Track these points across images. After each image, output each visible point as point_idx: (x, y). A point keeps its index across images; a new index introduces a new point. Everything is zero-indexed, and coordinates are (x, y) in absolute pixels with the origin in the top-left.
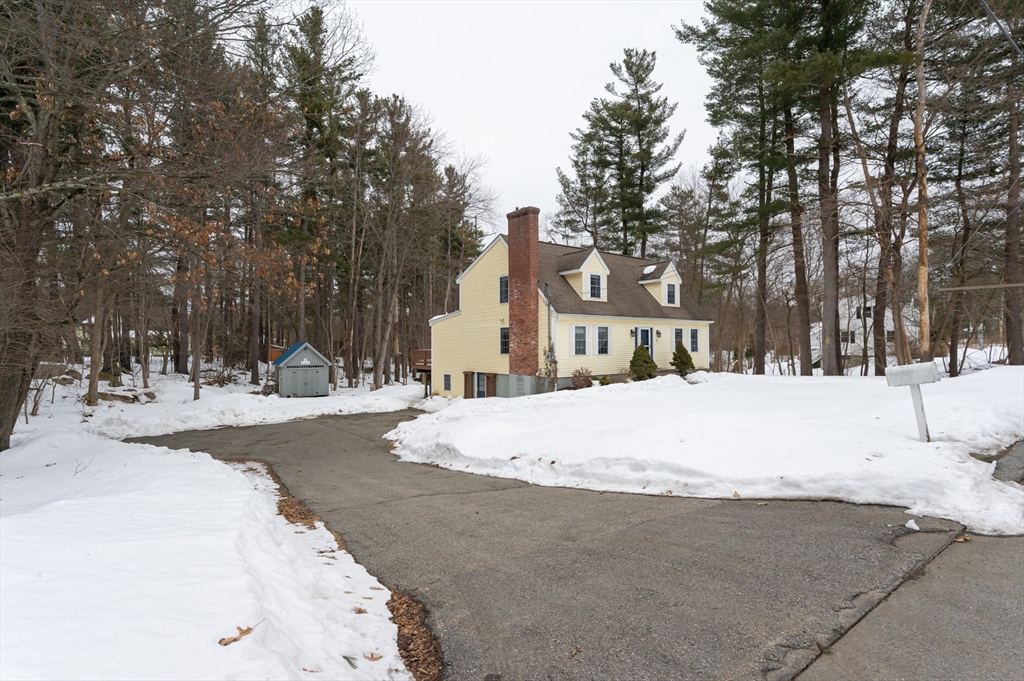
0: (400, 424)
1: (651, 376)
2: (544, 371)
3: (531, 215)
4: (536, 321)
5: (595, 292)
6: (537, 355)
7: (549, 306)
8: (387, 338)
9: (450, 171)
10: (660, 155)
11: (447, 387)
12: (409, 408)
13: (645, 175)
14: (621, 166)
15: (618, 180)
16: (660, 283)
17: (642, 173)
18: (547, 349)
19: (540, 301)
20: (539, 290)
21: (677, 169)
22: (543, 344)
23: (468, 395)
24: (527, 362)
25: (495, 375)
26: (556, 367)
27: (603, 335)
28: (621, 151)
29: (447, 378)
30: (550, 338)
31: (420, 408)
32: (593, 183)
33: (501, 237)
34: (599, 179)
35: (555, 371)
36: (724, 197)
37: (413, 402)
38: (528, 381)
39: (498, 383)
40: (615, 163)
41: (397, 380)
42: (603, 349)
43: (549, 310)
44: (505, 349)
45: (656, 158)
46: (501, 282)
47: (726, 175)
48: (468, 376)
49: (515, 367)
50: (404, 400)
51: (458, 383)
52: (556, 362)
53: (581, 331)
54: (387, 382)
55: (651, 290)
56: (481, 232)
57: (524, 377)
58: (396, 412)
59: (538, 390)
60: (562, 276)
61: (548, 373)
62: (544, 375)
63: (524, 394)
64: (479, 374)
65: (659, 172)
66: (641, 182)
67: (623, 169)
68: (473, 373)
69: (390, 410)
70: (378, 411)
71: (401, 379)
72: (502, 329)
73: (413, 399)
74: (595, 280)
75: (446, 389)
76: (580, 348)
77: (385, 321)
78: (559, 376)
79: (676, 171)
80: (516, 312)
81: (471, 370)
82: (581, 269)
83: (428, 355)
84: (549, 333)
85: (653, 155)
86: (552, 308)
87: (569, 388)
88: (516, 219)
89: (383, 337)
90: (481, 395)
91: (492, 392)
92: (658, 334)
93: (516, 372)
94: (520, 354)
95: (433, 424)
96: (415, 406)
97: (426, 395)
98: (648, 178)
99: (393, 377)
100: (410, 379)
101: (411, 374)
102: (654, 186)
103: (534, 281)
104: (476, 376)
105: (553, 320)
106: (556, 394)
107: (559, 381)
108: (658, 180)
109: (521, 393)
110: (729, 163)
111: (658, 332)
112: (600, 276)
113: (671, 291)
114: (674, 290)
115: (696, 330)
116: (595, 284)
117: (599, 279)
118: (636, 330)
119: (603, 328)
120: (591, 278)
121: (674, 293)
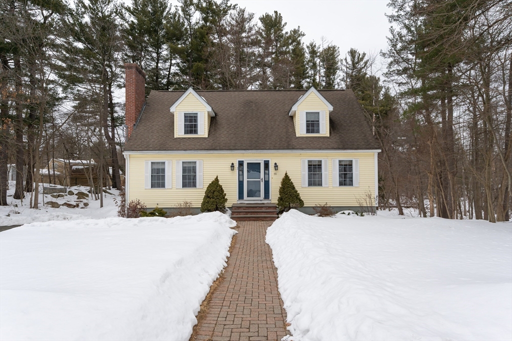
3: (127, 71)
5: (192, 129)
27: (190, 169)
42: (191, 183)
53: (160, 166)
76: (159, 182)
92: (276, 166)
111: (276, 164)
112: (197, 113)
113: (312, 120)
114: (319, 119)
115: (351, 161)
116: (191, 121)
117: (197, 117)
118: (241, 164)
119: (190, 162)
120: (185, 117)
121: (318, 121)
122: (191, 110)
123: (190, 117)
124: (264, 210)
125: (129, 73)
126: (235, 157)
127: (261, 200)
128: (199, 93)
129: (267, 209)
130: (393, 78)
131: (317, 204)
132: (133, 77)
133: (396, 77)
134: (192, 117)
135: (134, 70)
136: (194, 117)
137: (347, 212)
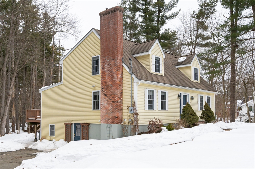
0: (24, 162)
1: (195, 125)
2: (127, 121)
3: (118, 12)
4: (121, 86)
5: (157, 69)
6: (122, 110)
7: (131, 74)
8: (8, 104)
9: (45, 14)
10: (169, 4)
11: (52, 133)
12: (26, 148)
13: (160, 15)
14: (146, 11)
15: (144, 18)
16: (190, 67)
17: (159, 14)
18: (130, 105)
19: (124, 71)
20: (123, 64)
21: (178, 12)
22: (126, 101)
23: (68, 139)
24: (115, 115)
25: (88, 125)
26: (137, 117)
27: (163, 97)
28: (146, 2)
29: (52, 127)
30: (132, 97)
31: (34, 148)
32: (129, 21)
33: (93, 31)
34: (132, 18)
35: (137, 120)
36: (205, 28)
37: (28, 144)
38: (116, 128)
39: (90, 130)
40: (142, 9)
41: (13, 131)
42: (163, 107)
43: (132, 78)
44: (96, 106)
45: (167, 6)
46: (93, 61)
47: (206, 16)
48: (68, 126)
49: (104, 119)
50: (22, 143)
51: (60, 131)
52: (137, 114)
53: (151, 94)
54: (7, 132)
55: (183, 71)
56: (63, 48)
57: (113, 125)
58: (17, 151)
59: (123, 134)
60: (135, 57)
61: (131, 122)
62: (127, 124)
63: (112, 138)
64: (75, 124)
65: (168, 14)
66: (158, 19)
67: (148, 12)
68: (72, 124)
69: (12, 150)
70: (4, 151)
71: (16, 131)
72: (94, 93)
73: (27, 142)
74: (157, 61)
75: (51, 135)
76: (151, 105)
77: (7, 93)
78: (140, 123)
79: (177, 14)
80: (106, 80)
81: (70, 122)
82: (150, 52)
83: (38, 113)
84: (132, 93)
85: (165, 4)
86: (133, 76)
87: (146, 133)
88: (106, 16)
89: (6, 104)
90: (77, 138)
91: (86, 137)
92: (192, 98)
93: (106, 122)
94: (109, 109)
95: (52, 161)
96: (30, 147)
97: (36, 140)
98: (162, 17)
99: (11, 130)
100: (21, 131)
101: (21, 128)
102: (165, 22)
103: (120, 58)
104: (73, 126)
105: (135, 85)
106: (137, 137)
107: (140, 128)
108: (167, 18)
109: (110, 137)
110: (208, 9)
112: (159, 58)
115: (210, 97)
119: (163, 92)
120: (155, 59)
121: (197, 74)
122: (157, 55)
126: (179, 90)
132: (122, 19)
135: (122, 13)
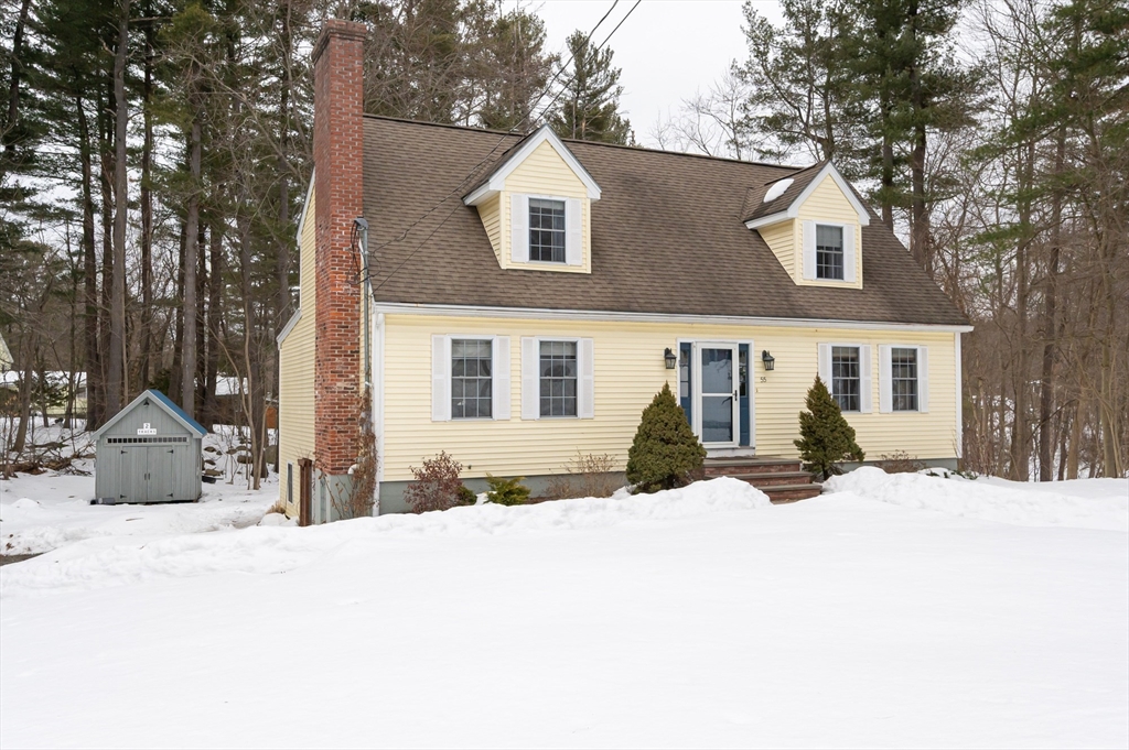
3: (336, 43)
4: (351, 326)
5: (549, 246)
6: (353, 419)
16: (790, 223)
27: (557, 363)
30: (367, 372)
35: (372, 463)
52: (374, 438)
55: (774, 244)
74: (548, 214)
84: (368, 356)
86: (370, 288)
92: (767, 359)
103: (344, 219)
105: (373, 322)
111: (765, 354)
112: (563, 203)
113: (829, 245)
114: (841, 243)
115: (914, 351)
116: (547, 222)
117: (563, 212)
118: (686, 349)
119: (561, 343)
120: (532, 210)
121: (840, 249)
122: (548, 191)
123: (544, 211)
124: (774, 473)
125: (343, 52)
126: (673, 331)
127: (733, 449)
128: (569, 144)
129: (780, 470)
130: (752, 137)
131: (886, 454)
132: (357, 65)
133: (759, 136)
134: (549, 211)
135: (357, 44)
136: (556, 212)
137: (940, 470)
